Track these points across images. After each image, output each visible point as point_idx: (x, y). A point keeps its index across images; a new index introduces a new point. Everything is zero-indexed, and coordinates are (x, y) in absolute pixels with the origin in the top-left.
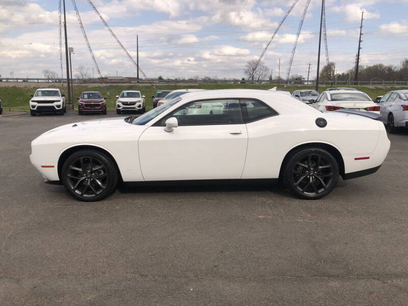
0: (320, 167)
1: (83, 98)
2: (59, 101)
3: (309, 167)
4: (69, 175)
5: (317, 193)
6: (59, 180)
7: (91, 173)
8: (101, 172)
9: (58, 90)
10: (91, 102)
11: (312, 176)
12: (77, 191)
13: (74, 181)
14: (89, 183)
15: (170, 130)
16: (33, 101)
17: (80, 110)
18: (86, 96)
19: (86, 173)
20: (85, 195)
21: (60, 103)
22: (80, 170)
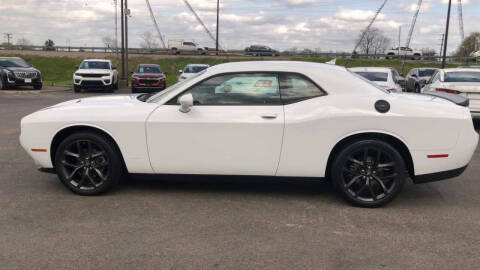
0: (380, 165)
1: (139, 72)
2: (108, 75)
3: (366, 164)
4: (64, 162)
5: (375, 199)
6: (51, 166)
7: (91, 160)
8: (101, 160)
9: (109, 61)
10: (146, 77)
11: (369, 176)
12: (73, 182)
13: (70, 170)
14: (87, 173)
15: (186, 109)
16: (78, 74)
17: (133, 87)
18: (142, 70)
19: (83, 159)
20: (82, 188)
21: (110, 78)
22: (76, 155)
